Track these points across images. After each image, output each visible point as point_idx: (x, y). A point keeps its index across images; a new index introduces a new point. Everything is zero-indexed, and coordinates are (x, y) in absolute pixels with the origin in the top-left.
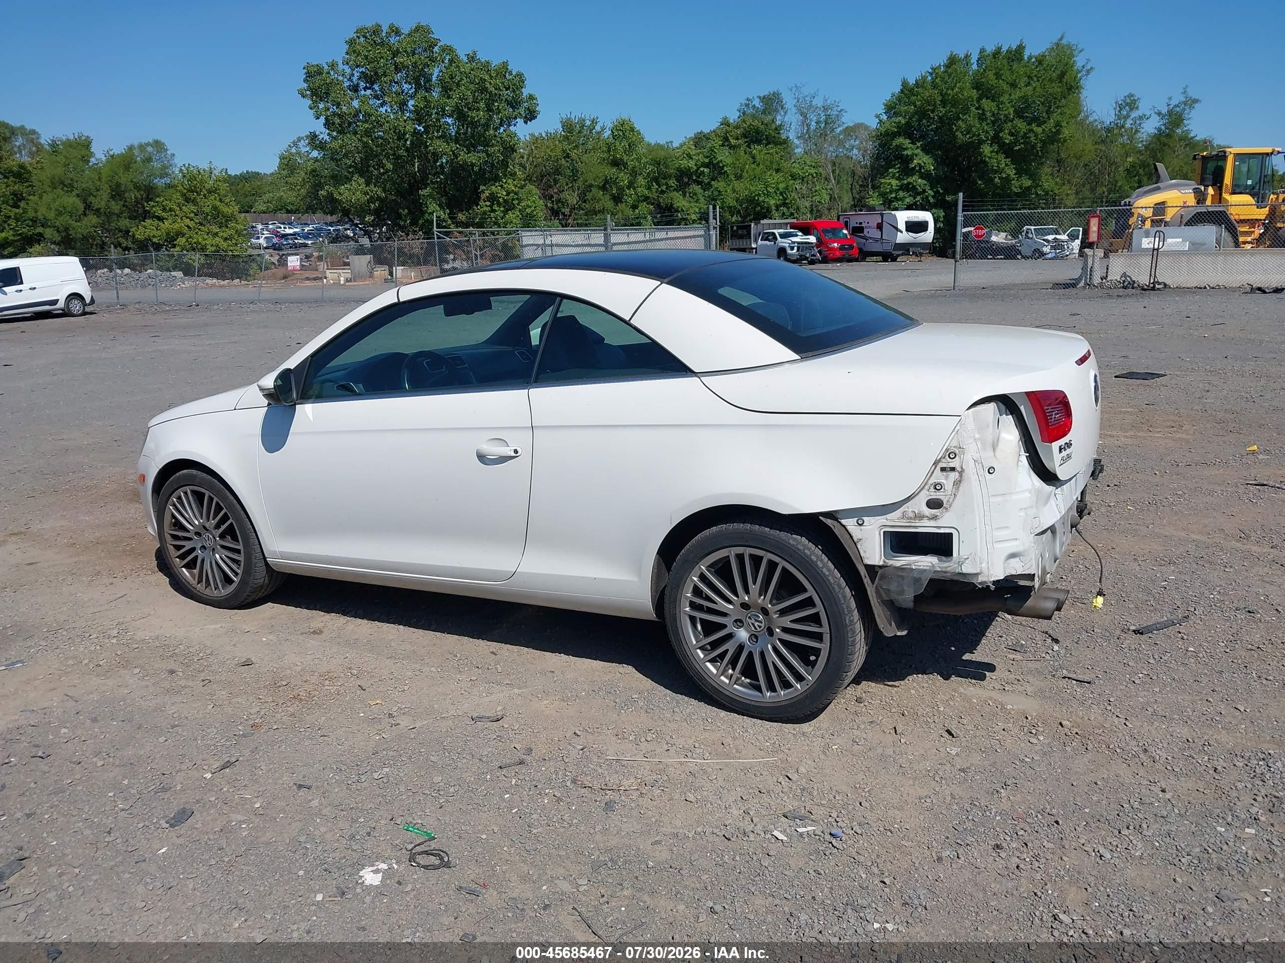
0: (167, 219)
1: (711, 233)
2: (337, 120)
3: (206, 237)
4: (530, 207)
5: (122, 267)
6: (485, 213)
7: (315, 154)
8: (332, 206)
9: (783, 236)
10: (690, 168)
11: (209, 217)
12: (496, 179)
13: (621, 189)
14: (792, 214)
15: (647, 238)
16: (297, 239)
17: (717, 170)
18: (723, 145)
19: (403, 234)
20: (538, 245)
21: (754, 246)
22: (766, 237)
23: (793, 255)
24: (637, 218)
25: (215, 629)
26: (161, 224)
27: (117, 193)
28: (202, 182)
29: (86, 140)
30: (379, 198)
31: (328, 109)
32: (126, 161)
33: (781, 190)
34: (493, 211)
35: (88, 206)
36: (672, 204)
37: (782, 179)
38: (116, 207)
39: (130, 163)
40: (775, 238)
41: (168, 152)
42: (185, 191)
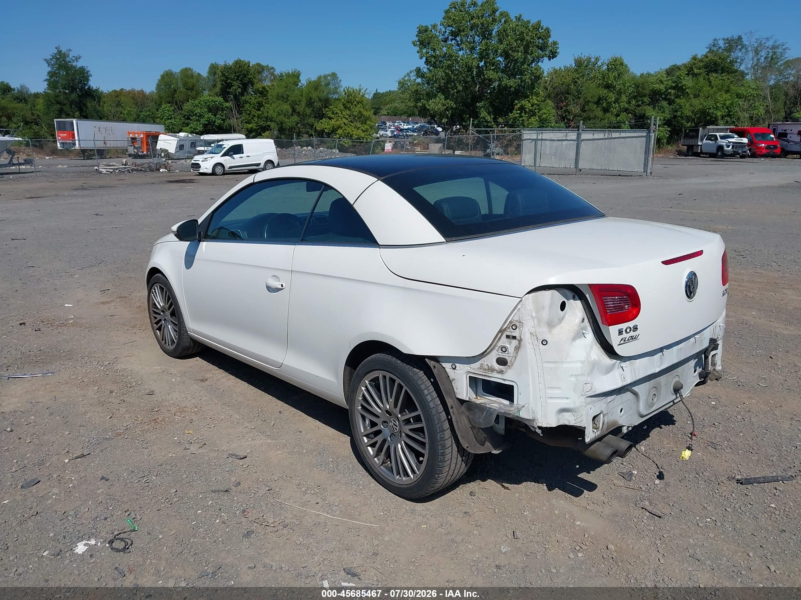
0: (334, 119)
1: (651, 134)
2: (433, 60)
3: (353, 130)
4: (546, 114)
5: (307, 146)
6: (515, 118)
7: (419, 80)
8: (424, 112)
9: (722, 137)
10: (660, 90)
11: (356, 118)
12: (526, 97)
13: (609, 104)
14: (734, 122)
15: (606, 137)
16: (408, 132)
17: (680, 90)
18: (688, 74)
19: (464, 131)
20: (533, 140)
21: (700, 143)
22: (709, 138)
23: (728, 151)
24: (619, 123)
25: (156, 369)
26: (330, 121)
27: (310, 103)
28: (355, 97)
29: (297, 73)
30: (452, 108)
31: (428, 53)
32: (316, 85)
33: (727, 105)
34: (521, 117)
35: (294, 110)
36: (644, 114)
37: (729, 97)
38: (308, 111)
39: (318, 86)
40: (716, 139)
41: (339, 79)
42: (345, 102)
